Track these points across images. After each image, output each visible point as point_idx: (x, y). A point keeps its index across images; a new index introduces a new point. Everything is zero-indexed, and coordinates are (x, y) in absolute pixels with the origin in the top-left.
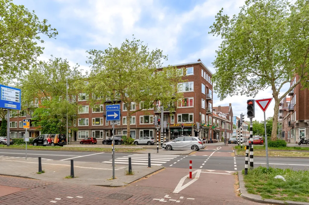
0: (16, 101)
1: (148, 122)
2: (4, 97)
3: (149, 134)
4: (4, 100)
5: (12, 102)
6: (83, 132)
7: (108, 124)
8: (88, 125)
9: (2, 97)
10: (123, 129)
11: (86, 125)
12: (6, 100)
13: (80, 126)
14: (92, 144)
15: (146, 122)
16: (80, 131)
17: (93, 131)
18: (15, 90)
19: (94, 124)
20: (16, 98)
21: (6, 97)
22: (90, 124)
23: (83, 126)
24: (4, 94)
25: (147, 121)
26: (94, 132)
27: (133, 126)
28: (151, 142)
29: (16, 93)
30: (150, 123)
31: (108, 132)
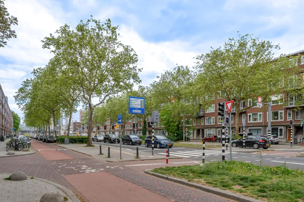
0: (141, 107)
1: (277, 119)
2: (132, 105)
3: (278, 132)
4: (132, 107)
5: (138, 108)
6: (210, 131)
7: (232, 122)
8: (214, 124)
9: (131, 105)
10: (248, 126)
11: (212, 124)
12: (134, 107)
13: (208, 124)
14: (213, 142)
15: (274, 119)
16: (207, 130)
17: (218, 129)
18: (140, 99)
19: (219, 123)
20: (141, 105)
21: (134, 105)
22: (216, 122)
23: (210, 124)
24: (132, 103)
25: (276, 117)
26: (219, 131)
27: (259, 124)
28: (272, 141)
29: (141, 101)
30: (279, 120)
31: (233, 130)
